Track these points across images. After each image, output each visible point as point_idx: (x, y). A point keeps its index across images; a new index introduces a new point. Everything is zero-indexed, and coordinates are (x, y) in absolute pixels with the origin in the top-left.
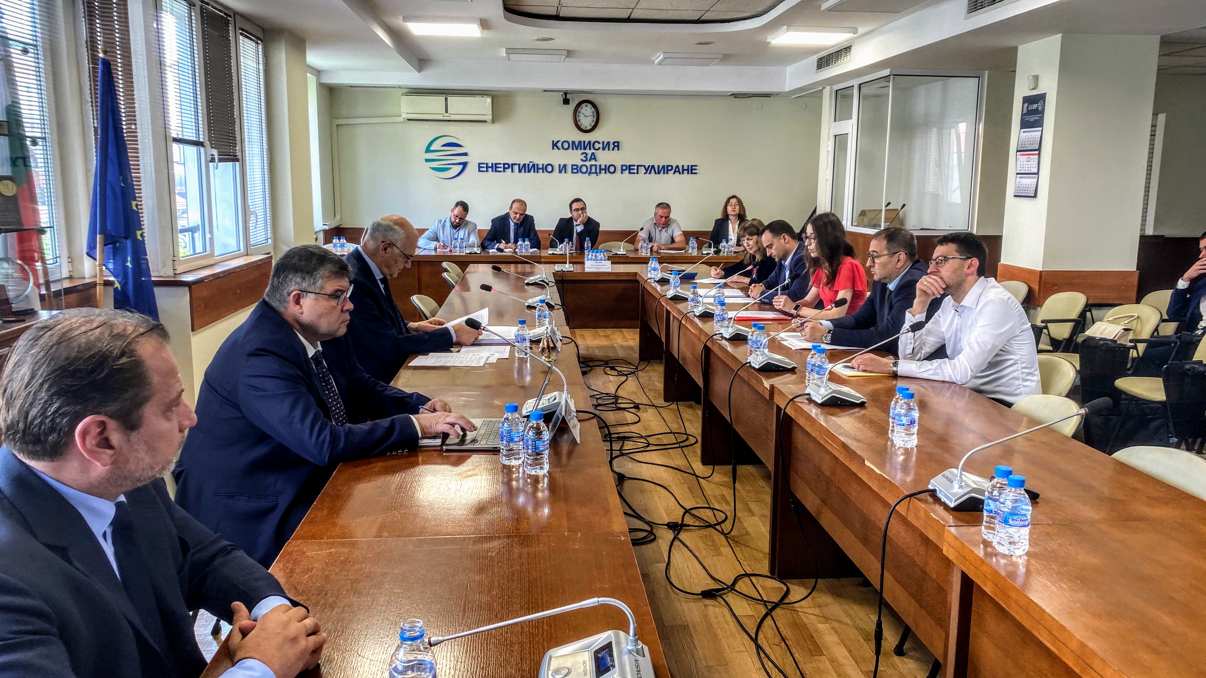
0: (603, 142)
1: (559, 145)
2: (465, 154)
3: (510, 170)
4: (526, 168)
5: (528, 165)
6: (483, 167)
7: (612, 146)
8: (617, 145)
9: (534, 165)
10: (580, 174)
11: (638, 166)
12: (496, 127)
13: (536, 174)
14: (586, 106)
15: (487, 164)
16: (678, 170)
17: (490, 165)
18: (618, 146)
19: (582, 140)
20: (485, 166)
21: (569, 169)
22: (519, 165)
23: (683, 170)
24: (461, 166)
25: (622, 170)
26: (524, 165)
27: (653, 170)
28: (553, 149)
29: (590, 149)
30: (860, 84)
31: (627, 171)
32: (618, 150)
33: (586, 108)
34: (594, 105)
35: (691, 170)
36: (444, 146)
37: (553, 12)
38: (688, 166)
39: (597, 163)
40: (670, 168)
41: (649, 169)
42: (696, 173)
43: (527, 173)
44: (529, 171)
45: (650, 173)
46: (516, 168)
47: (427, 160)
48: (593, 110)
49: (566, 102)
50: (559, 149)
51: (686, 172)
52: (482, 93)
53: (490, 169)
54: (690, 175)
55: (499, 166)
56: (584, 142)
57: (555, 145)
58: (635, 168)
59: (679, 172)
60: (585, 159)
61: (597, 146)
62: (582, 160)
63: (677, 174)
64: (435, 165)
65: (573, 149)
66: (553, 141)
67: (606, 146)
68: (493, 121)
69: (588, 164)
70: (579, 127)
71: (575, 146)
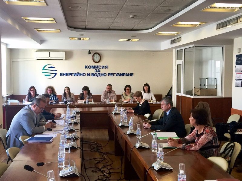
0: (102, 66)
1: (88, 67)
2: (56, 70)
3: (71, 75)
5: (77, 73)
10: (94, 76)
12: (66, 61)
13: (80, 77)
19: (95, 65)
20: (62, 74)
21: (91, 75)
24: (55, 74)
27: (119, 75)
28: (85, 68)
31: (110, 75)
32: (107, 68)
33: (96, 55)
37: (84, 27)
39: (100, 73)
42: (133, 76)
43: (77, 76)
48: (99, 55)
52: (62, 51)
59: (127, 75)
60: (96, 71)
65: (92, 68)
70: (94, 61)
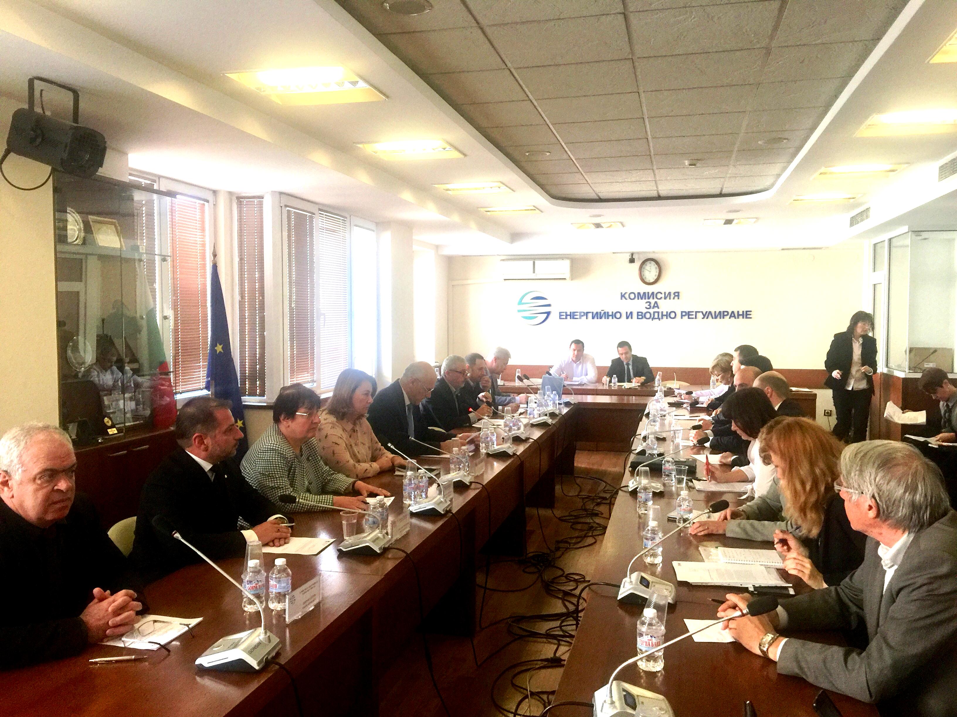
0: (665, 293)
1: (627, 296)
2: (549, 305)
3: (585, 317)
4: (597, 315)
5: (600, 312)
6: (564, 316)
7: (672, 296)
9: (605, 313)
10: (644, 319)
11: (696, 312)
12: (575, 282)
13: (607, 320)
14: (650, 263)
15: (566, 313)
17: (569, 314)
18: (678, 296)
19: (647, 291)
20: (564, 314)
21: (635, 315)
22: (593, 313)
23: (739, 315)
24: (546, 315)
25: (682, 316)
26: (597, 313)
27: (710, 316)
28: (621, 299)
29: (653, 299)
30: (890, 240)
31: (687, 317)
32: (678, 299)
33: (650, 265)
34: (657, 262)
35: (746, 315)
36: (532, 299)
38: (743, 312)
39: (660, 310)
40: (726, 313)
41: (707, 315)
42: (751, 318)
43: (599, 320)
44: (601, 318)
45: (707, 318)
46: (590, 315)
47: (519, 311)
48: (656, 266)
49: (632, 261)
50: (626, 299)
51: (741, 317)
52: (562, 257)
53: (569, 317)
54: (745, 319)
55: (576, 314)
56: (648, 293)
57: (623, 296)
58: (694, 313)
59: (734, 316)
60: (648, 307)
61: (659, 296)
62: (646, 308)
63: (733, 319)
64: (525, 314)
65: (638, 299)
66: (621, 293)
67: (667, 296)
68: (572, 279)
69: (651, 311)
70: (644, 281)
71: (640, 296)
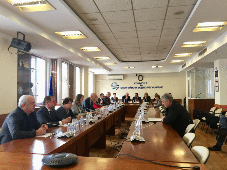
2: (118, 86)
4: (129, 88)
6: (122, 88)
8: (146, 83)
9: (131, 87)
10: (139, 89)
13: (131, 89)
14: (140, 76)
16: (159, 87)
21: (137, 88)
24: (118, 88)
25: (148, 88)
29: (141, 84)
30: (191, 70)
34: (142, 76)
36: (115, 84)
37: (128, 61)
38: (161, 87)
39: (143, 87)
40: (157, 87)
41: (153, 87)
46: (127, 88)
49: (136, 76)
50: (135, 84)
52: (121, 75)
55: (124, 87)
58: (150, 87)
64: (113, 88)
67: (144, 83)
68: (123, 80)
69: (141, 87)
70: (139, 80)
71: (139, 83)
